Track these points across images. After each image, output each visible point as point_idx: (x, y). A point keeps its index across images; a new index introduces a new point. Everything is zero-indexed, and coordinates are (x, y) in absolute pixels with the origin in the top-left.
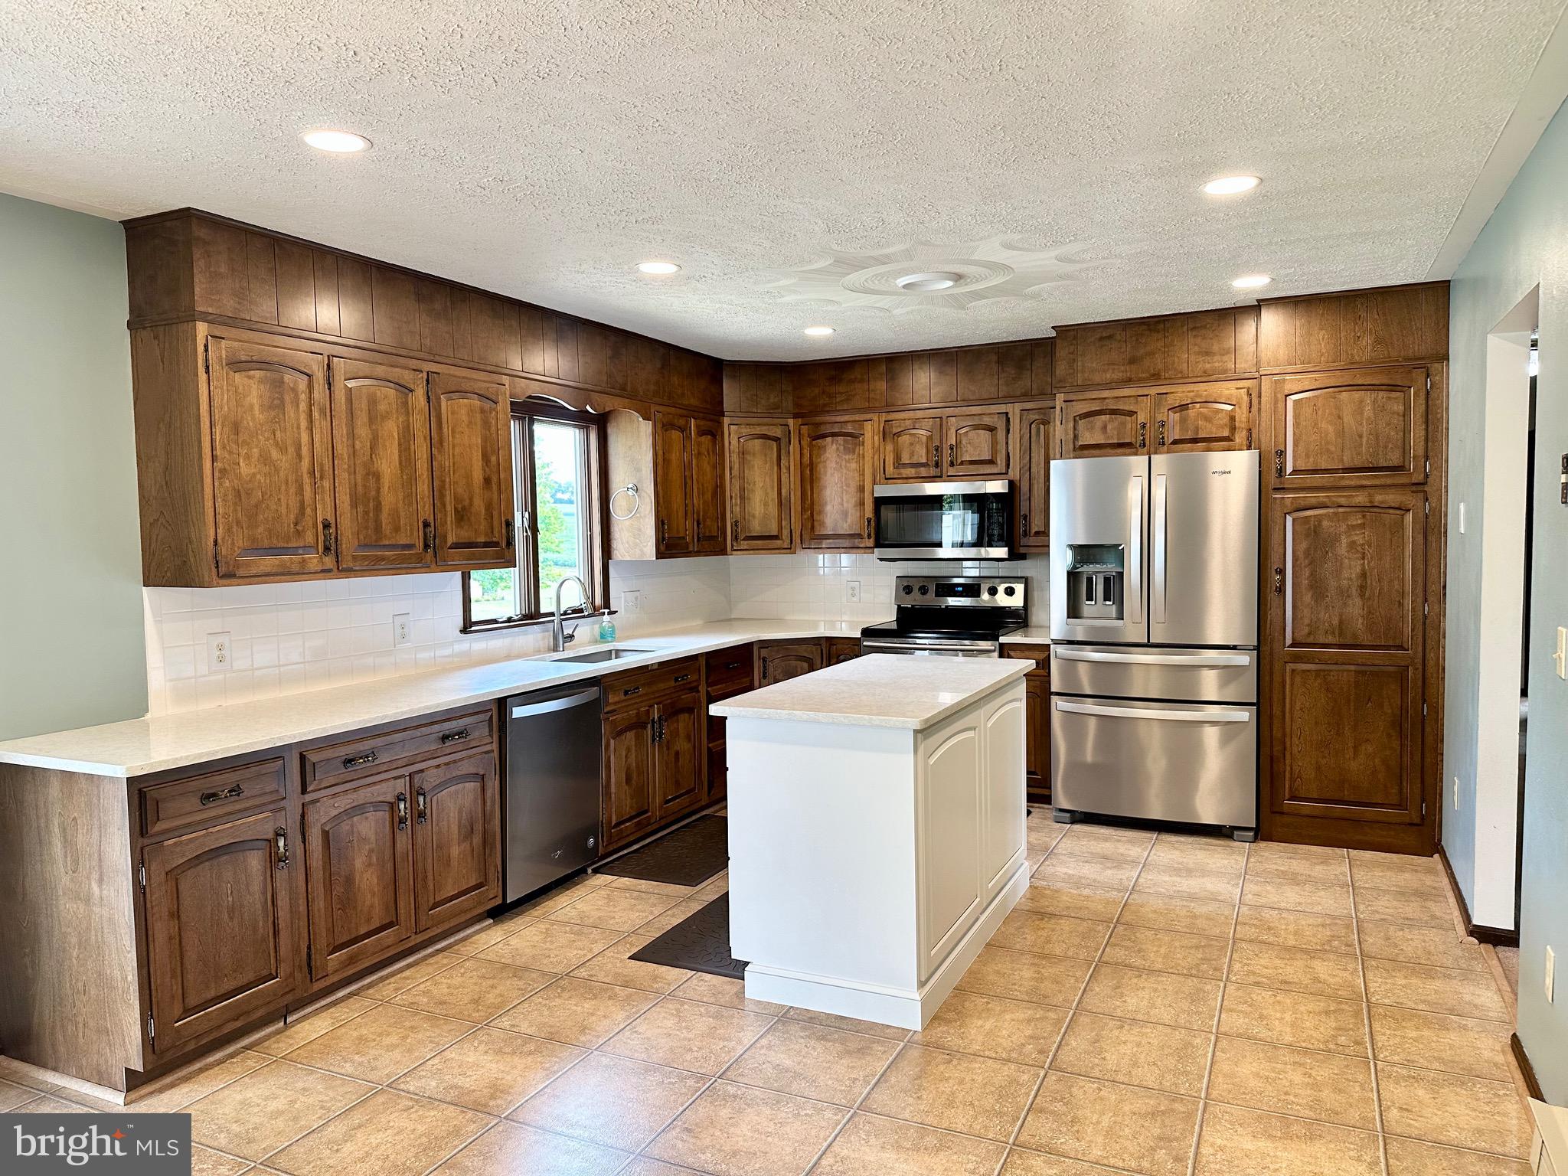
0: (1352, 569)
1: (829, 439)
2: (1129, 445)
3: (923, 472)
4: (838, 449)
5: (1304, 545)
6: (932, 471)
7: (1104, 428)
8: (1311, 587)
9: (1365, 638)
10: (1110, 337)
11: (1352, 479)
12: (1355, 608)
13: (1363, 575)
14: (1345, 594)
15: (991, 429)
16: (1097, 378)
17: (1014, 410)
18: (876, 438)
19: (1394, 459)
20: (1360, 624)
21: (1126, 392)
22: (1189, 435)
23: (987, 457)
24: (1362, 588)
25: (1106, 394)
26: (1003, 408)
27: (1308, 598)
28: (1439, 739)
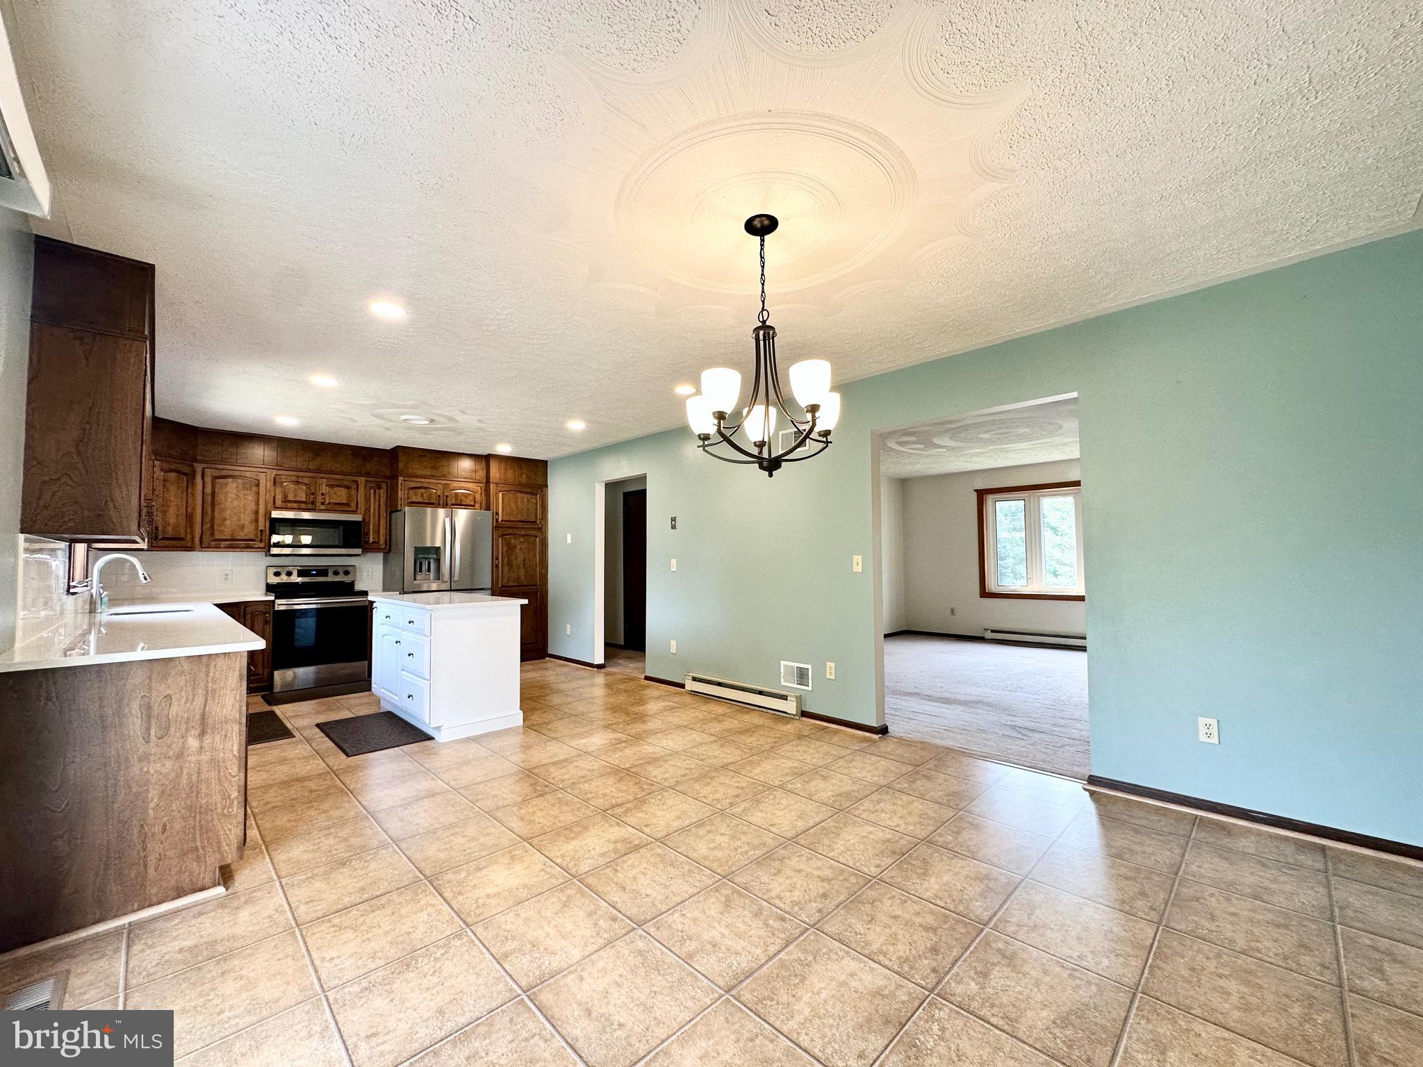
0: (521, 556)
1: (230, 480)
2: (432, 504)
3: (303, 506)
4: (237, 487)
5: (505, 549)
6: (310, 506)
7: (422, 495)
8: (508, 564)
9: (525, 583)
10: (424, 456)
11: (521, 525)
12: (522, 572)
13: (524, 560)
14: (518, 567)
15: (348, 488)
16: (419, 473)
17: (361, 480)
18: (268, 483)
19: (533, 519)
20: (523, 578)
21: (432, 481)
22: (459, 503)
23: (345, 501)
24: (524, 564)
25: (422, 480)
26: (355, 478)
27: (506, 568)
28: (546, 616)
